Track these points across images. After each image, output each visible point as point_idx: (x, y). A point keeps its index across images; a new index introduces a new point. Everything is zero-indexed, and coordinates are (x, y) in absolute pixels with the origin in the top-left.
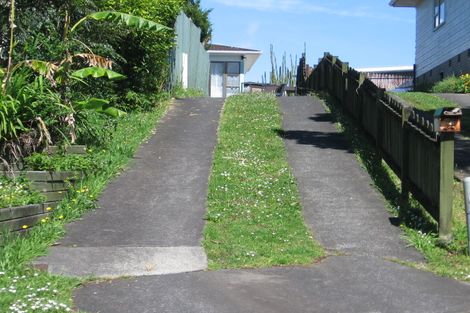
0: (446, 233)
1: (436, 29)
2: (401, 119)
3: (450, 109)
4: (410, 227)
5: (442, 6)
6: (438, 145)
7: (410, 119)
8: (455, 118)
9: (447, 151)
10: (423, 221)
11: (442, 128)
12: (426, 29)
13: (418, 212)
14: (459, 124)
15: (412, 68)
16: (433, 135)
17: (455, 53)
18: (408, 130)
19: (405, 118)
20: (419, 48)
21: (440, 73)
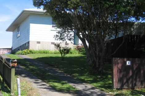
0: (13, 93)
1: (17, 38)
2: (2, 62)
3: (14, 60)
4: (3, 91)
5: (19, 32)
6: (11, 69)
7: (5, 62)
8: (15, 62)
9: (13, 71)
10: (7, 90)
11: (12, 65)
12: (15, 38)
13: (6, 87)
14: (16, 64)
15: (11, 48)
16: (10, 67)
17: (22, 44)
18: (4, 65)
19: (3, 62)
20: (13, 42)
21: (18, 49)
